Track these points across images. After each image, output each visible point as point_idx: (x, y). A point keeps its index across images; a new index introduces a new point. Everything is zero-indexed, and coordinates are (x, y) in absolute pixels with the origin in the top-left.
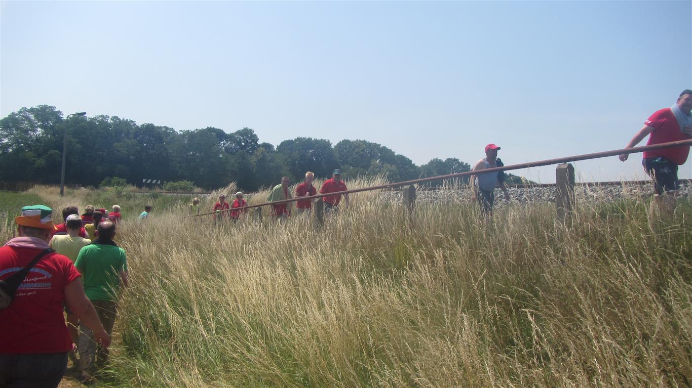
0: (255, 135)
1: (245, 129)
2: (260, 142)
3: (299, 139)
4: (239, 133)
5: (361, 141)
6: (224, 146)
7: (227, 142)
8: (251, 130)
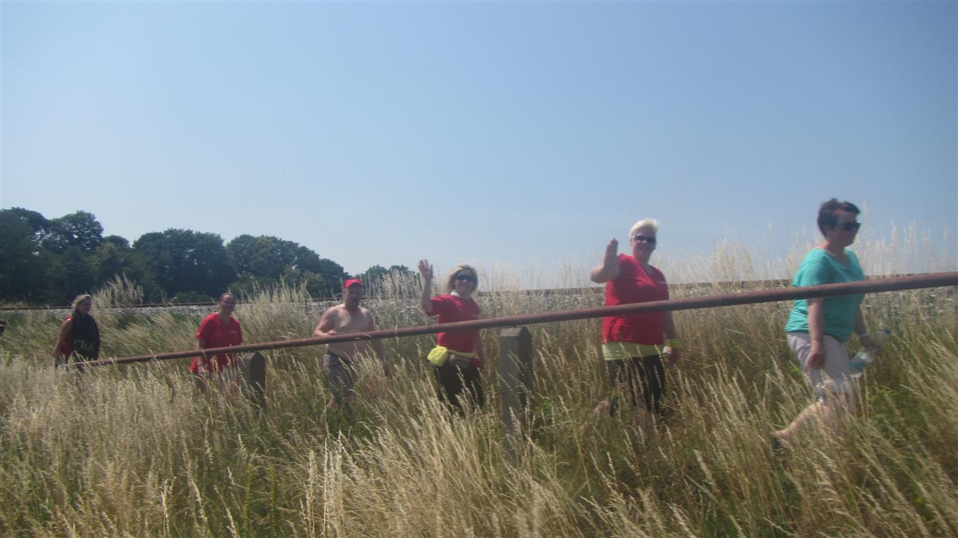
0: (98, 223)
1: (80, 214)
2: (104, 235)
3: (171, 232)
4: (69, 218)
5: (268, 238)
6: (41, 239)
7: (47, 232)
8: (89, 215)
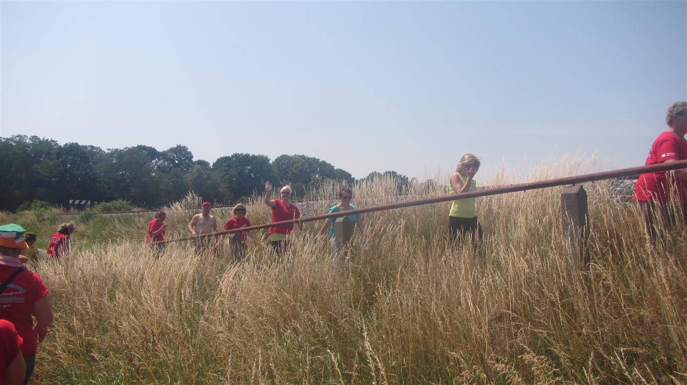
0: (190, 152)
1: (179, 147)
2: (194, 160)
3: (236, 155)
4: (172, 150)
5: (299, 156)
6: (156, 165)
7: (160, 160)
8: (185, 147)
